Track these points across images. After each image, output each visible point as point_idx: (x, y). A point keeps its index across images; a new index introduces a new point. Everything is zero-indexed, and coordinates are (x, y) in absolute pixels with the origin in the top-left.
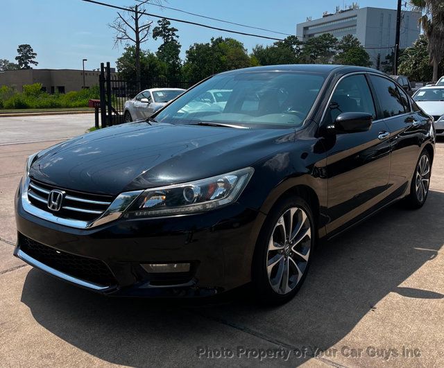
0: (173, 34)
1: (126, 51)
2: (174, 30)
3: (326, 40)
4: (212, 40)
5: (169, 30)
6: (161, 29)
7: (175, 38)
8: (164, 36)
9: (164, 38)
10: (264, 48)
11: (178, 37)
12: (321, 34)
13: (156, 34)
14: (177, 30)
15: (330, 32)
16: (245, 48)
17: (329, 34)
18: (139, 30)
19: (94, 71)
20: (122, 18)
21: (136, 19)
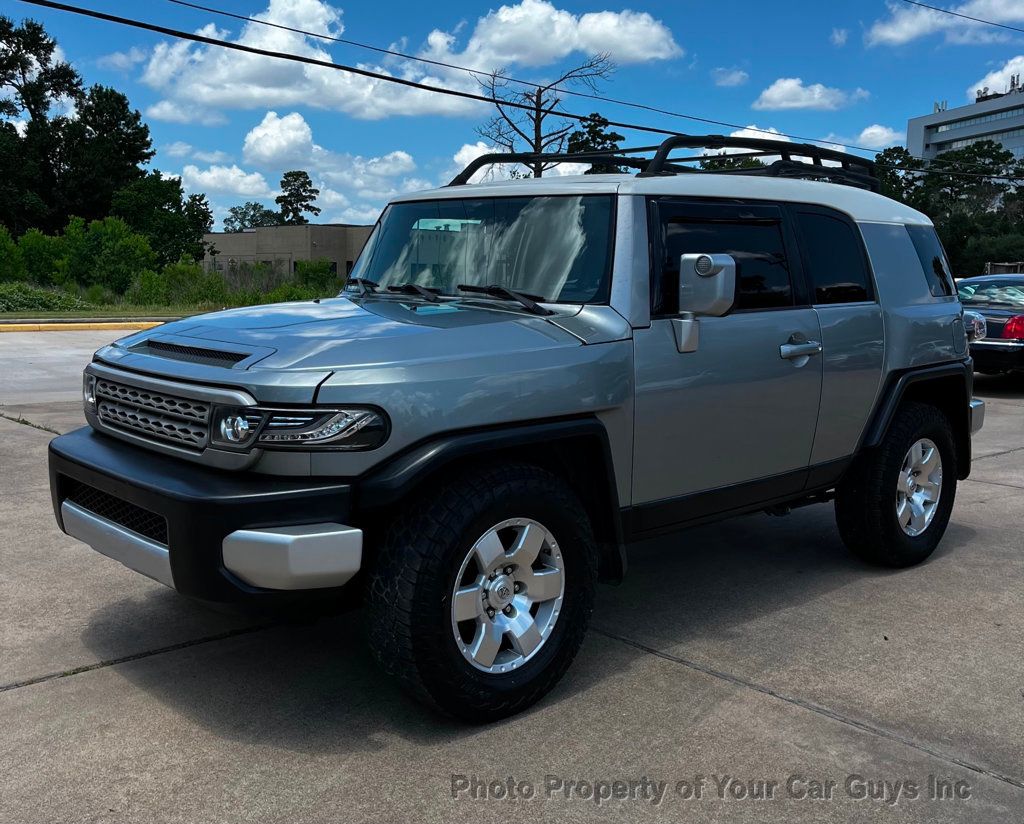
0: (614, 147)
2: (615, 137)
3: (983, 155)
5: (606, 137)
6: (586, 136)
12: (970, 143)
13: (576, 147)
14: (622, 138)
17: (990, 143)
18: (543, 143)
20: (507, 119)
21: (538, 121)
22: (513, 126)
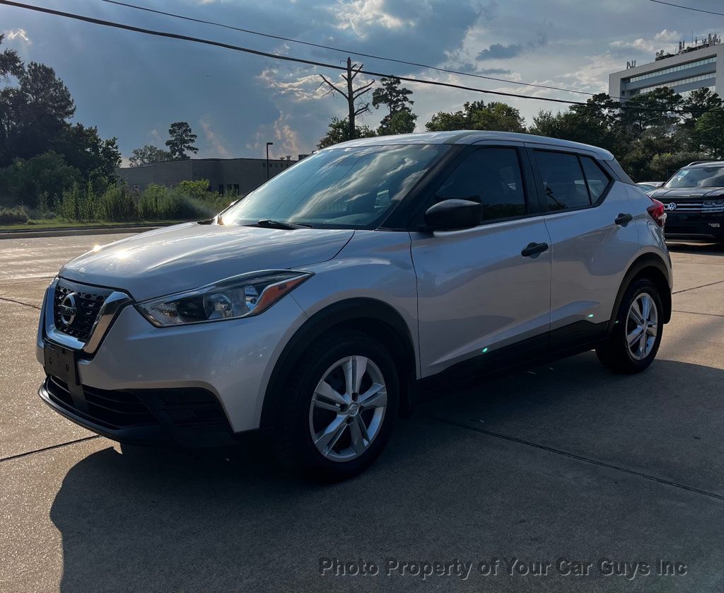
0: (405, 99)
1: (331, 129)
2: (406, 92)
3: (661, 97)
4: (466, 105)
5: (399, 93)
6: (385, 92)
7: (407, 104)
8: (391, 102)
9: (390, 105)
10: (554, 115)
11: (412, 102)
12: (652, 89)
13: (379, 98)
14: (410, 92)
15: (669, 86)
16: (521, 118)
17: (666, 88)
18: (354, 96)
19: (282, 159)
21: (349, 80)
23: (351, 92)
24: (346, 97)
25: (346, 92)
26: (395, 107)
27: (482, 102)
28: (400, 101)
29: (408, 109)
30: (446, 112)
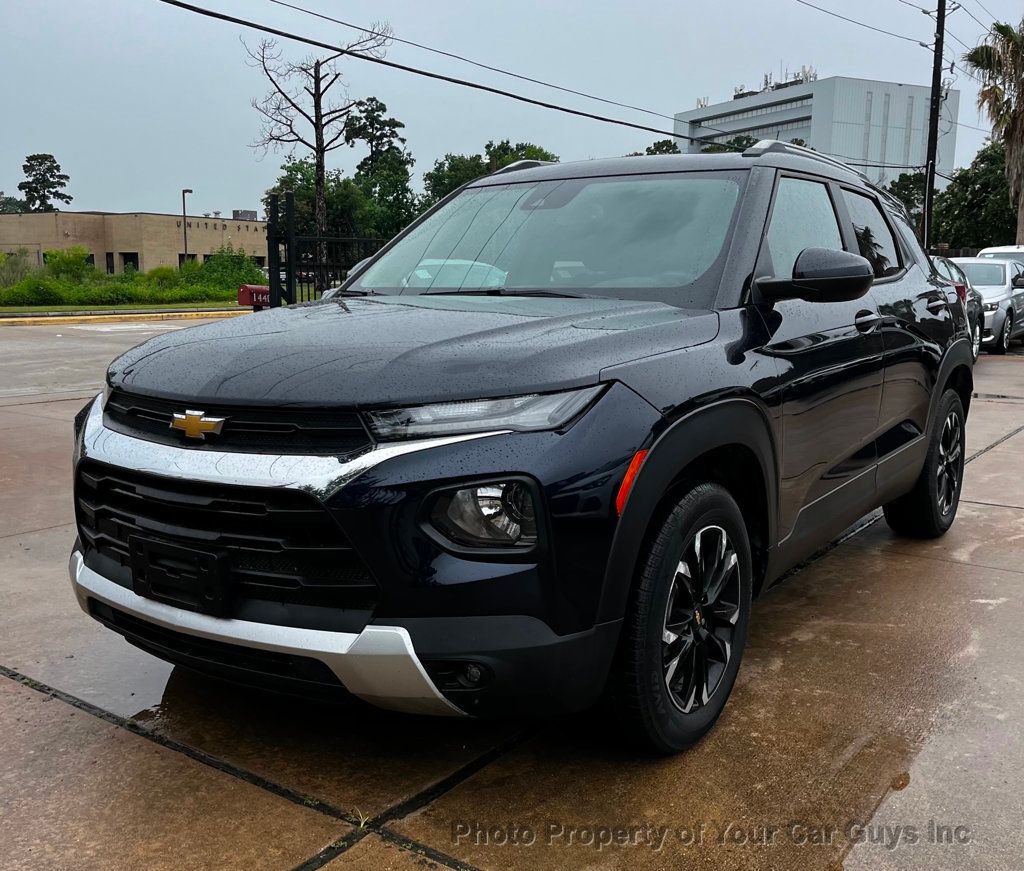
2: (394, 123)
4: (488, 147)
5: (384, 124)
6: (364, 121)
7: (396, 143)
8: (372, 138)
9: (371, 141)
11: (404, 140)
13: (353, 132)
14: (401, 125)
17: (749, 139)
18: (324, 121)
20: (283, 94)
21: (317, 96)
22: (290, 101)
23: (319, 116)
24: (312, 121)
25: (312, 113)
26: (378, 144)
27: (508, 142)
28: (386, 136)
29: (397, 149)
30: (456, 154)
